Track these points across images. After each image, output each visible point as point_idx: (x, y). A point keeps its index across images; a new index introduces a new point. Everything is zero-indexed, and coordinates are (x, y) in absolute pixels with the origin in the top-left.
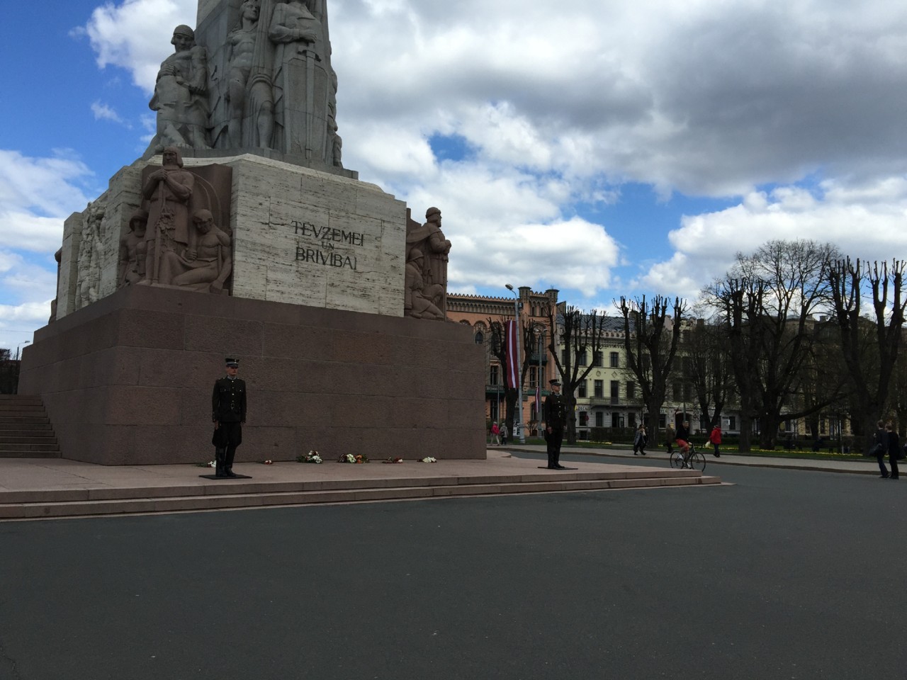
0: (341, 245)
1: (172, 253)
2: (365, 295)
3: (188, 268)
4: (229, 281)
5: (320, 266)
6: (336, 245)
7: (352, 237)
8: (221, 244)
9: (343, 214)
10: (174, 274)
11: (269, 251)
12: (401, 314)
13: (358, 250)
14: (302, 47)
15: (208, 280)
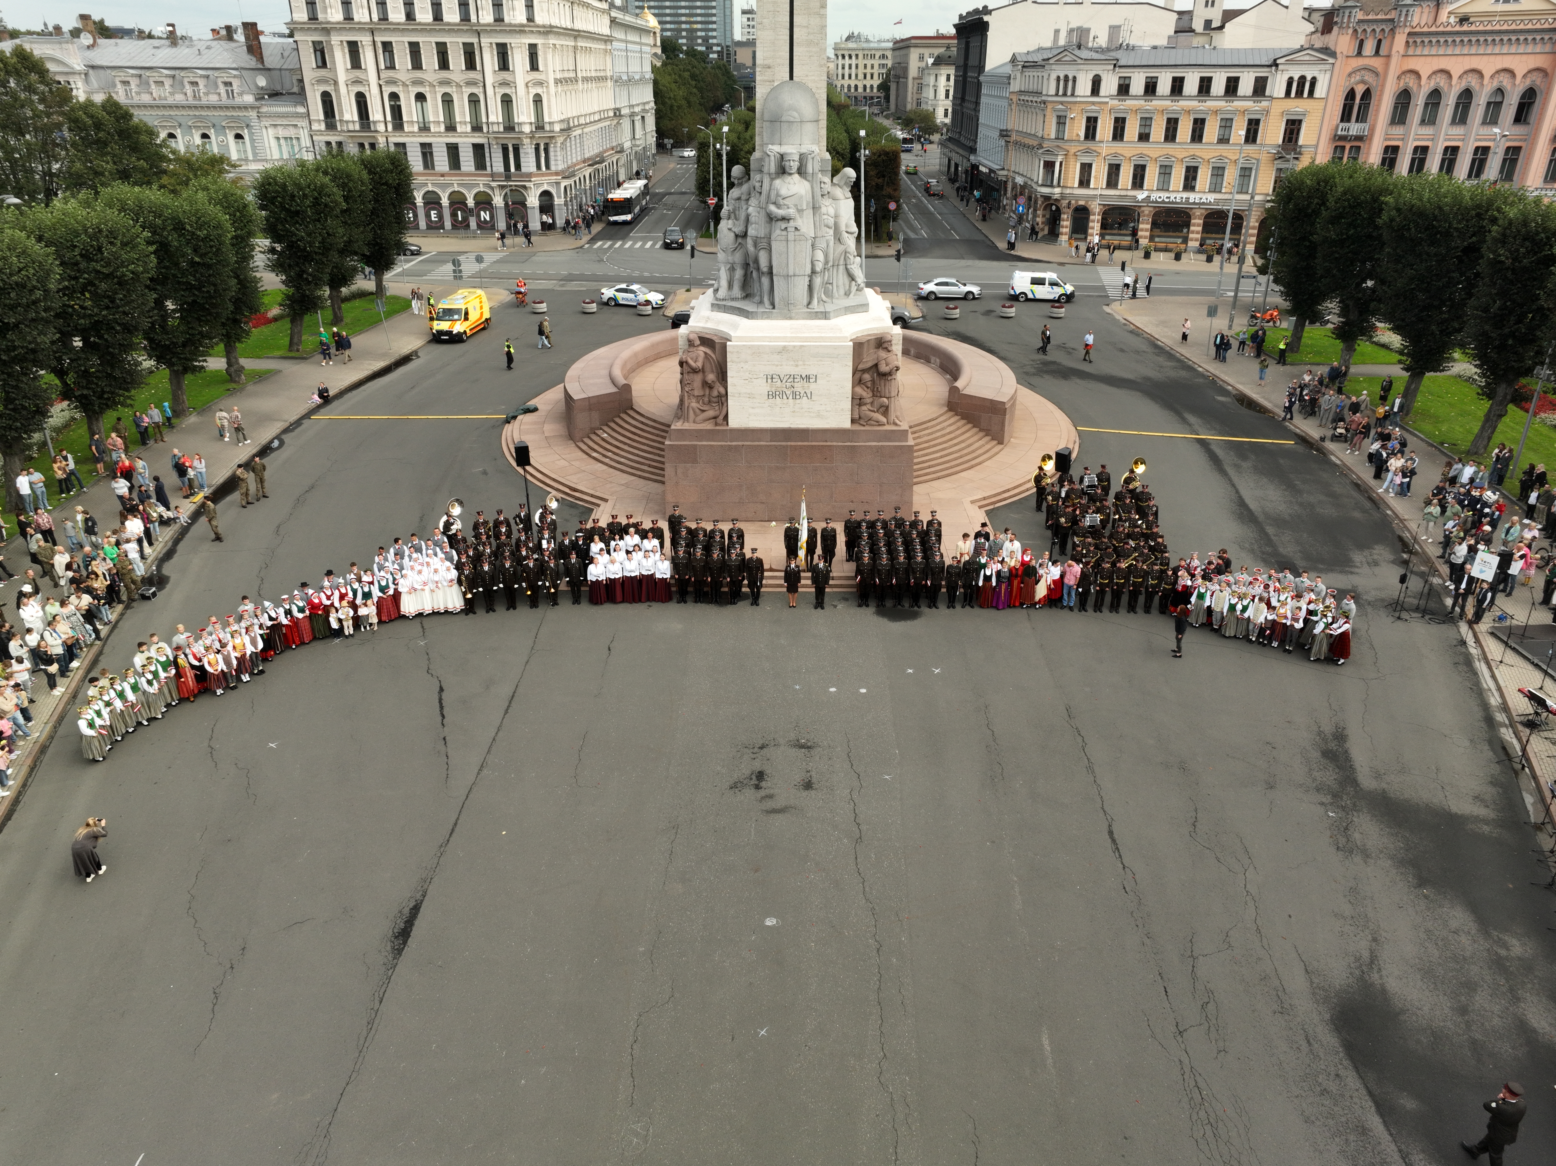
0: (799, 386)
1: (694, 405)
2: (819, 415)
3: (703, 411)
4: (726, 417)
5: (785, 401)
6: (796, 385)
7: (808, 378)
8: (720, 396)
9: (800, 363)
10: (696, 415)
11: (751, 396)
12: (847, 424)
13: (813, 386)
14: (783, 225)
15: (715, 418)
